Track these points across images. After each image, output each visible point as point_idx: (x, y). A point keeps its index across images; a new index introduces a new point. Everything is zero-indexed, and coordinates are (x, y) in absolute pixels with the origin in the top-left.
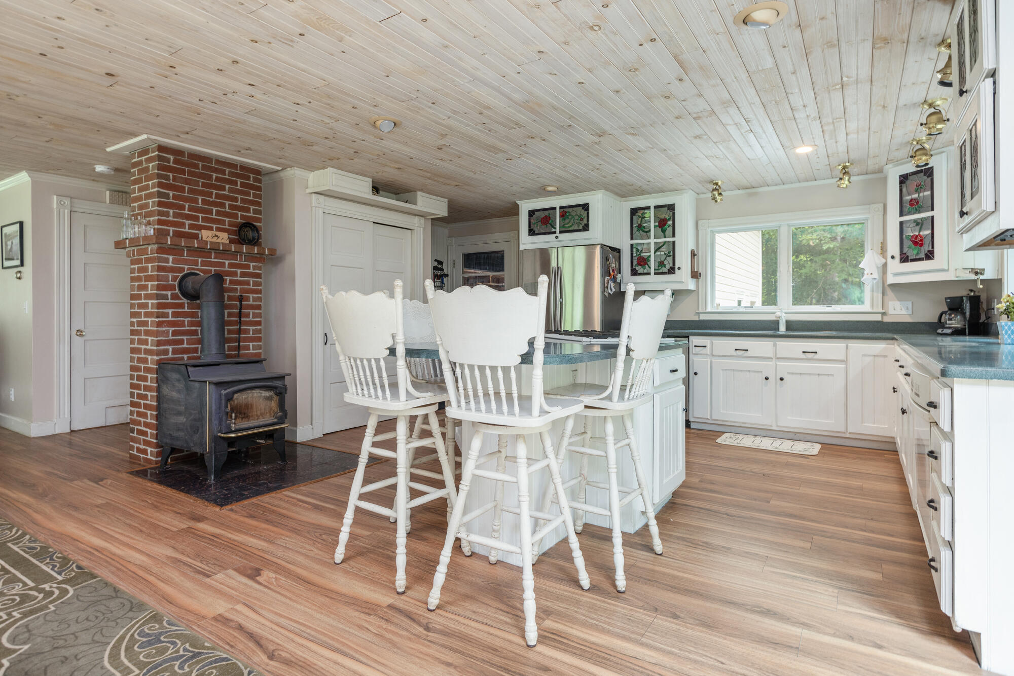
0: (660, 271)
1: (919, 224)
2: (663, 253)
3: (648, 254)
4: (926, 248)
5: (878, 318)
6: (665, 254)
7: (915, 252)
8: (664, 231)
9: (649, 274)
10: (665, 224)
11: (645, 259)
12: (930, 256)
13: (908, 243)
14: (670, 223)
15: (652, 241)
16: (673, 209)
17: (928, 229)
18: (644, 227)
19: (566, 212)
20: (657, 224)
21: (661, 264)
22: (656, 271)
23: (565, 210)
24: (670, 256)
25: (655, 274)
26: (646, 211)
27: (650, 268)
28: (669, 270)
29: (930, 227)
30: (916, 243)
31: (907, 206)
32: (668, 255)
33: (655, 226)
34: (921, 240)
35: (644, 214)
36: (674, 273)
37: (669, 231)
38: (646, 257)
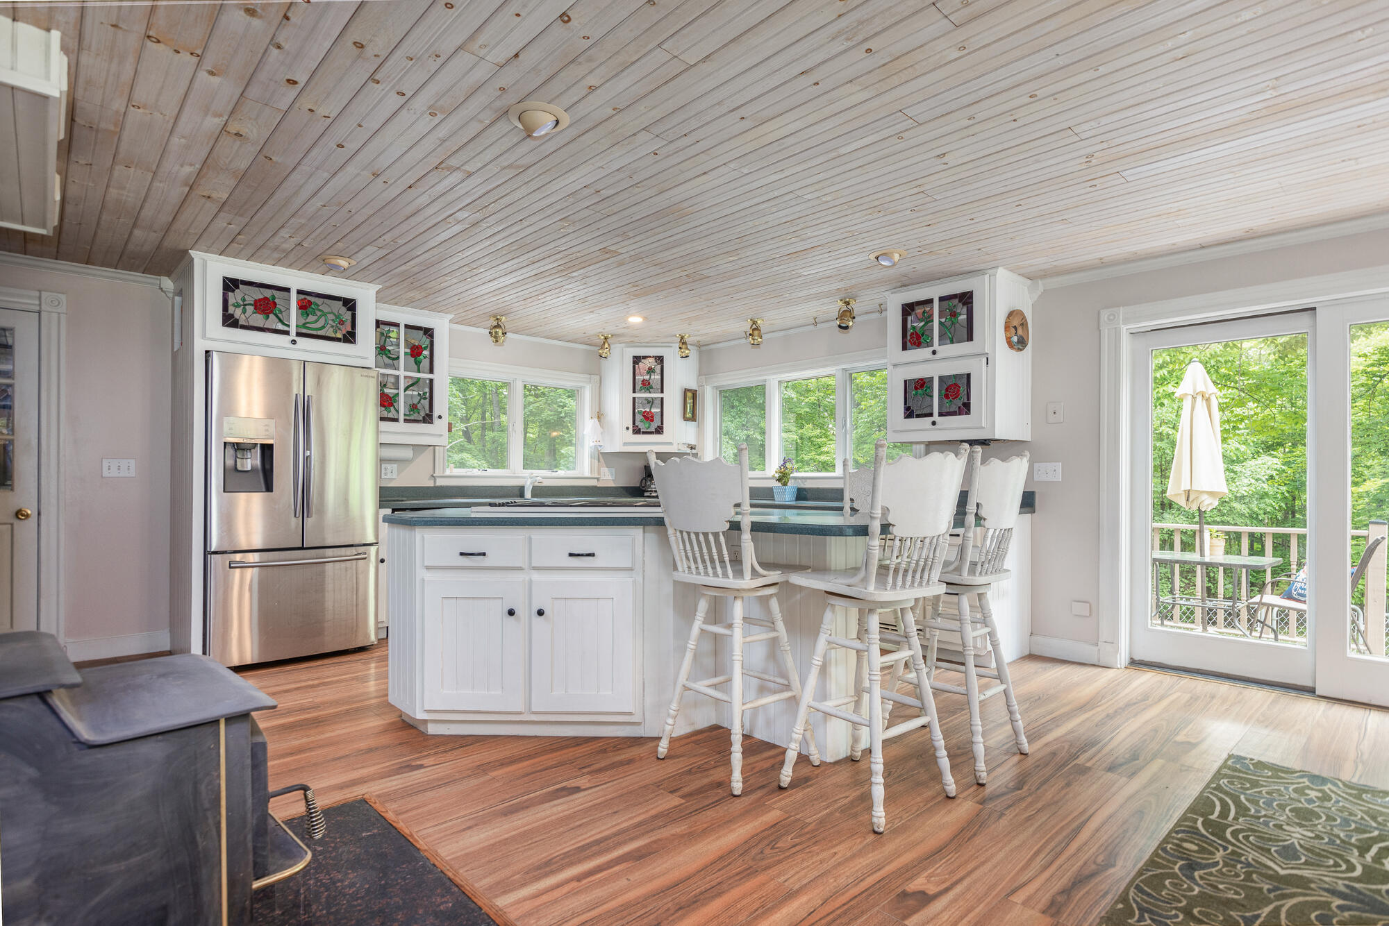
0: (412, 418)
1: (650, 402)
2: (415, 393)
3: (396, 391)
4: (656, 423)
5: (593, 483)
6: (419, 394)
7: (647, 425)
8: (418, 363)
9: (396, 420)
10: (420, 354)
11: (390, 398)
12: (659, 430)
13: (639, 417)
14: (426, 353)
15: (402, 373)
16: (432, 336)
17: (658, 407)
18: (389, 351)
19: (310, 303)
20: (409, 351)
21: (414, 407)
22: (408, 418)
23: (309, 298)
24: (426, 398)
25: (406, 421)
26: (392, 328)
27: (398, 411)
28: (424, 417)
29: (660, 406)
30: (646, 418)
31: (638, 386)
32: (422, 397)
33: (406, 354)
34: (652, 417)
35: (389, 331)
36: (431, 422)
37: (425, 363)
38: (391, 396)
